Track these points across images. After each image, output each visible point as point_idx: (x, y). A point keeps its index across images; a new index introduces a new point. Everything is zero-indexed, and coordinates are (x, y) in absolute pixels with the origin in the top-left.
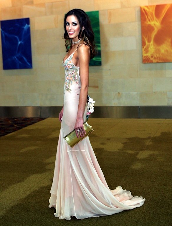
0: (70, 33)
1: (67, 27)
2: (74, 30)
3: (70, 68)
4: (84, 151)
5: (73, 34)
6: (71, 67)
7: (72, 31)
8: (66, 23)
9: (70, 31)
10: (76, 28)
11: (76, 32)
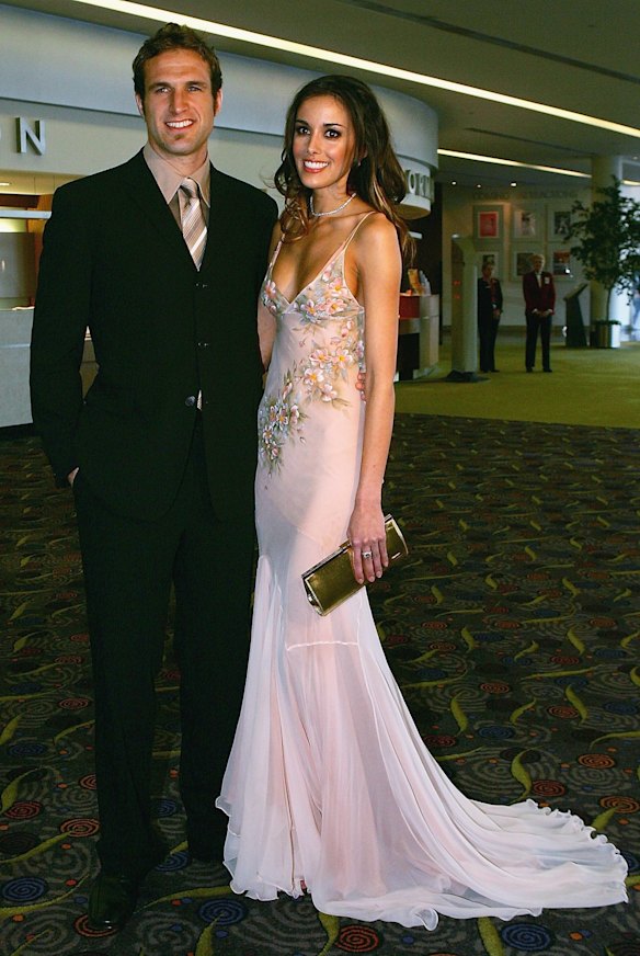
0: (309, 165)
1: (300, 141)
2: (327, 156)
3: (339, 310)
4: (354, 644)
5: (321, 170)
6: (340, 306)
7: (317, 157)
8: (296, 126)
9: (311, 158)
10: (337, 147)
11: (333, 166)
